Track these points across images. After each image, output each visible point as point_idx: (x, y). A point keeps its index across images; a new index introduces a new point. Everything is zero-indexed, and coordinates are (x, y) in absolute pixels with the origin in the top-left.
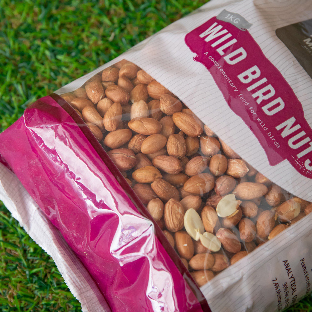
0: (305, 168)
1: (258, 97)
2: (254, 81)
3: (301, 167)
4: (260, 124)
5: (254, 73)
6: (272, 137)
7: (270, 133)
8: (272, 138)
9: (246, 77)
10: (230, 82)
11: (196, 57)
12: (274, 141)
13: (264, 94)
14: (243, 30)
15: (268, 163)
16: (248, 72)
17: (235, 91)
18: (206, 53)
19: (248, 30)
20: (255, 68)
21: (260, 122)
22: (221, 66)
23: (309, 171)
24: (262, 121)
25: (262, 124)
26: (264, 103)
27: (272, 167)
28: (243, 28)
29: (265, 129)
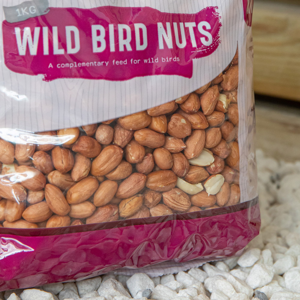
0: (208, 47)
1: (125, 46)
2: (107, 38)
3: (205, 50)
4: (150, 62)
5: (98, 33)
6: (167, 59)
7: (163, 59)
8: (169, 60)
9: (99, 44)
10: (96, 64)
11: (45, 77)
12: (172, 60)
13: (125, 37)
14: (47, 12)
15: (187, 79)
16: (95, 39)
17: (107, 64)
18: (51, 66)
19: (50, 6)
20: (95, 28)
21: (148, 61)
22: (75, 63)
23: (212, 45)
24: (148, 59)
25: (151, 61)
26: (133, 43)
27: (192, 78)
28: (45, 10)
29: (156, 61)
